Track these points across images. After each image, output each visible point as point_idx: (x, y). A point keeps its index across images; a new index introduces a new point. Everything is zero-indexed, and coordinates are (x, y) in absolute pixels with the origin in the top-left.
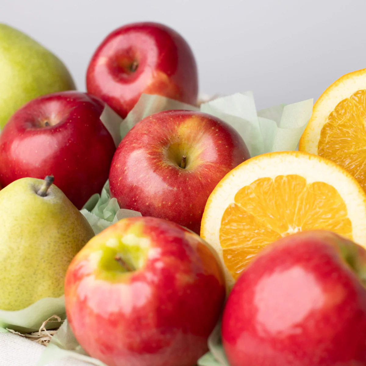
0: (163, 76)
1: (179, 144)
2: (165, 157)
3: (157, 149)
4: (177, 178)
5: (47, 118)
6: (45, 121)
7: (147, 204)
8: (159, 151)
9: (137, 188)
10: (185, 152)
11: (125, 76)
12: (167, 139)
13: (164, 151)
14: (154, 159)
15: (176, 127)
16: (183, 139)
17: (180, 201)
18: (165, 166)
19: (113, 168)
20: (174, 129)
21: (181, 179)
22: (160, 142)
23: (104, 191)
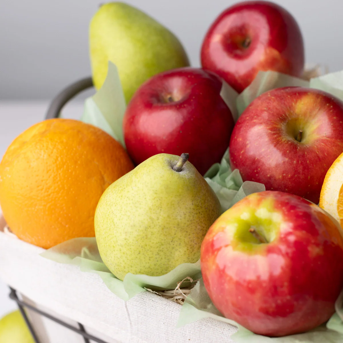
0: (275, 53)
1: (296, 120)
2: (284, 132)
3: (277, 125)
4: (296, 152)
5: (170, 93)
6: (169, 96)
7: (269, 176)
8: (279, 126)
9: (259, 161)
10: (301, 126)
11: (238, 52)
12: (286, 115)
13: (283, 126)
14: (274, 134)
15: (294, 104)
16: (300, 116)
17: (299, 173)
18: (284, 141)
19: (234, 141)
20: (292, 105)
21: (301, 153)
22: (279, 118)
23: (224, 161)
